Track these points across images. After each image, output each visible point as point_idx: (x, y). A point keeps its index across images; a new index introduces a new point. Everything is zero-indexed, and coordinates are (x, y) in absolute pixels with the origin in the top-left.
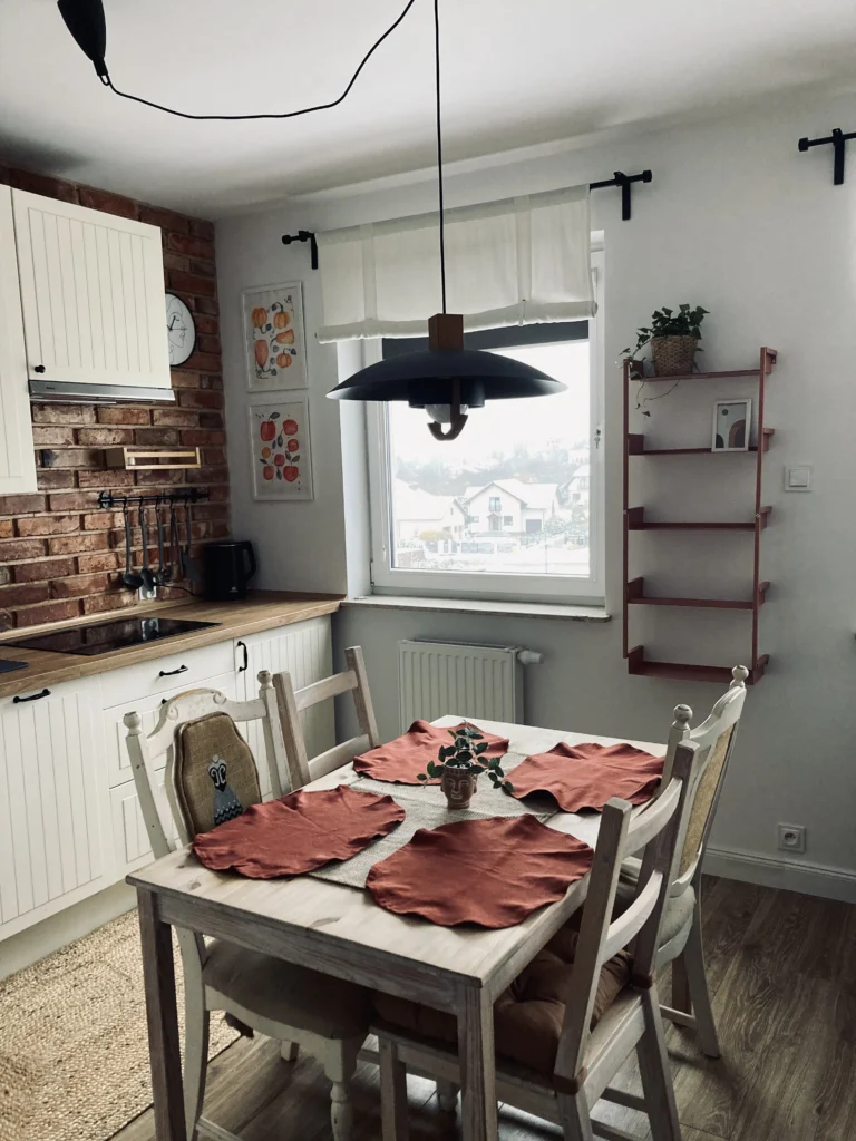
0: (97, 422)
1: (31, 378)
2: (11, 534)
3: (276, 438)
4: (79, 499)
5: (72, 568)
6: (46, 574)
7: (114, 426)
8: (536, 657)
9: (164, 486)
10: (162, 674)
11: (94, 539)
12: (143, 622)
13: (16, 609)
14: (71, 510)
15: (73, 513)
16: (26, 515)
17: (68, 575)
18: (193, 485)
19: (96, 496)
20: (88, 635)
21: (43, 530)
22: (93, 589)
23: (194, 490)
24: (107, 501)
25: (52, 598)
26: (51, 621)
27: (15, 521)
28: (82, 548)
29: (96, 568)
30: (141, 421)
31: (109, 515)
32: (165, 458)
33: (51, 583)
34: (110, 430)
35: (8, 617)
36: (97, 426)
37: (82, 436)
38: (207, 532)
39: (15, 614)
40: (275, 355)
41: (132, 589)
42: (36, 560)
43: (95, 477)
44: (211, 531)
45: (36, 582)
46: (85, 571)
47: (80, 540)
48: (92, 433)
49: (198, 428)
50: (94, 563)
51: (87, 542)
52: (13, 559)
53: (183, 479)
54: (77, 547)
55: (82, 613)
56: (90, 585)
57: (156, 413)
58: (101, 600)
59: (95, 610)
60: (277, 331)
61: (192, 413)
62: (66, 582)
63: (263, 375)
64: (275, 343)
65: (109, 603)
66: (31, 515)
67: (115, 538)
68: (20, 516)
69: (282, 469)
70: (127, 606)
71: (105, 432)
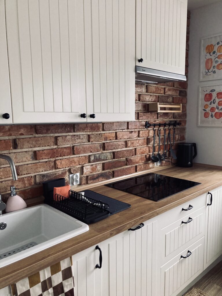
0: (147, 92)
1: (137, 65)
2: (115, 138)
3: (212, 100)
4: (138, 124)
5: (134, 153)
6: (125, 155)
7: (152, 94)
9: (167, 120)
10: (182, 209)
11: (142, 141)
12: (155, 175)
13: (114, 170)
14: (135, 129)
15: (136, 130)
16: (119, 131)
17: (133, 155)
18: (175, 120)
19: (144, 123)
20: (138, 181)
21: (125, 137)
22: (140, 162)
23: (176, 121)
24: (147, 125)
25: (127, 165)
26: (126, 175)
27: (116, 133)
28: (138, 145)
29: (142, 153)
30: (161, 92)
31: (148, 131)
32: (167, 108)
33: (126, 159)
34: (151, 95)
35: (111, 173)
36: (147, 94)
37: (141, 98)
38: (178, 139)
39: (113, 172)
40: (216, 65)
41: (153, 161)
42: (122, 150)
43: (144, 115)
44: (179, 138)
45: (121, 159)
46: (138, 154)
47: (137, 141)
48: (145, 96)
49: (179, 96)
50: (141, 151)
51: (140, 142)
52: (114, 149)
53: (172, 117)
54: (136, 144)
55: (136, 171)
56: (140, 160)
57: (166, 89)
58: (142, 166)
59: (141, 170)
60: (219, 54)
61: (177, 90)
62: (132, 158)
63: (209, 74)
64: (217, 59)
65: (145, 167)
66: (121, 131)
67: (149, 140)
68: (118, 131)
69: (214, 113)
70: (151, 168)
71: (149, 96)
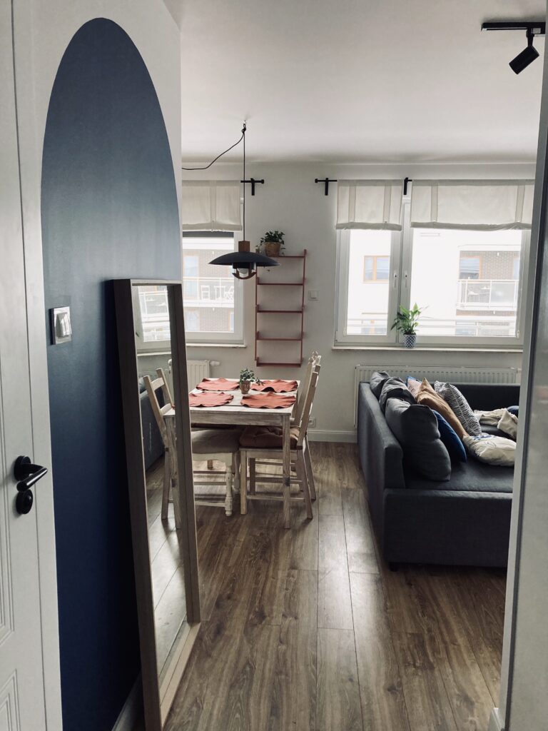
8: (218, 363)
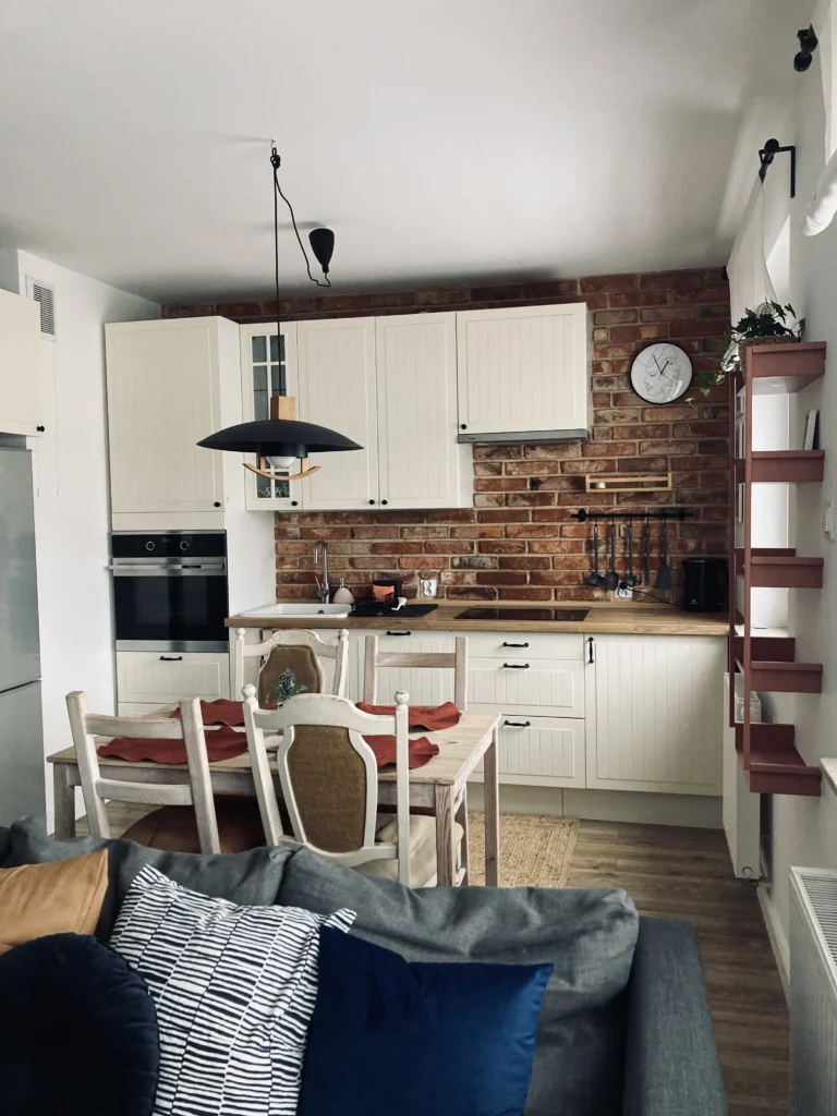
0: (583, 455)
1: (458, 433)
2: (501, 535)
4: (559, 514)
5: (549, 564)
6: (529, 566)
7: (598, 458)
9: (648, 506)
10: (505, 645)
11: (569, 545)
13: (502, 587)
15: (552, 523)
16: (515, 524)
17: (546, 569)
18: (684, 505)
19: (575, 512)
21: (525, 535)
22: (566, 582)
23: (685, 510)
25: (530, 584)
26: (528, 600)
27: (506, 527)
28: (558, 550)
29: (571, 567)
30: (626, 452)
31: (585, 527)
33: (530, 573)
34: (592, 461)
36: (582, 459)
37: (566, 467)
38: (697, 548)
39: (499, 590)
41: (607, 588)
42: (520, 555)
43: (575, 498)
44: (701, 547)
45: (518, 571)
46: (560, 567)
47: (556, 544)
48: (576, 465)
50: (569, 563)
51: (564, 546)
52: (500, 552)
53: (669, 500)
54: (554, 548)
55: (556, 599)
57: (643, 445)
58: (573, 592)
59: (566, 597)
61: (687, 442)
62: (545, 574)
65: (581, 595)
67: (591, 545)
68: (510, 524)
71: (588, 463)
